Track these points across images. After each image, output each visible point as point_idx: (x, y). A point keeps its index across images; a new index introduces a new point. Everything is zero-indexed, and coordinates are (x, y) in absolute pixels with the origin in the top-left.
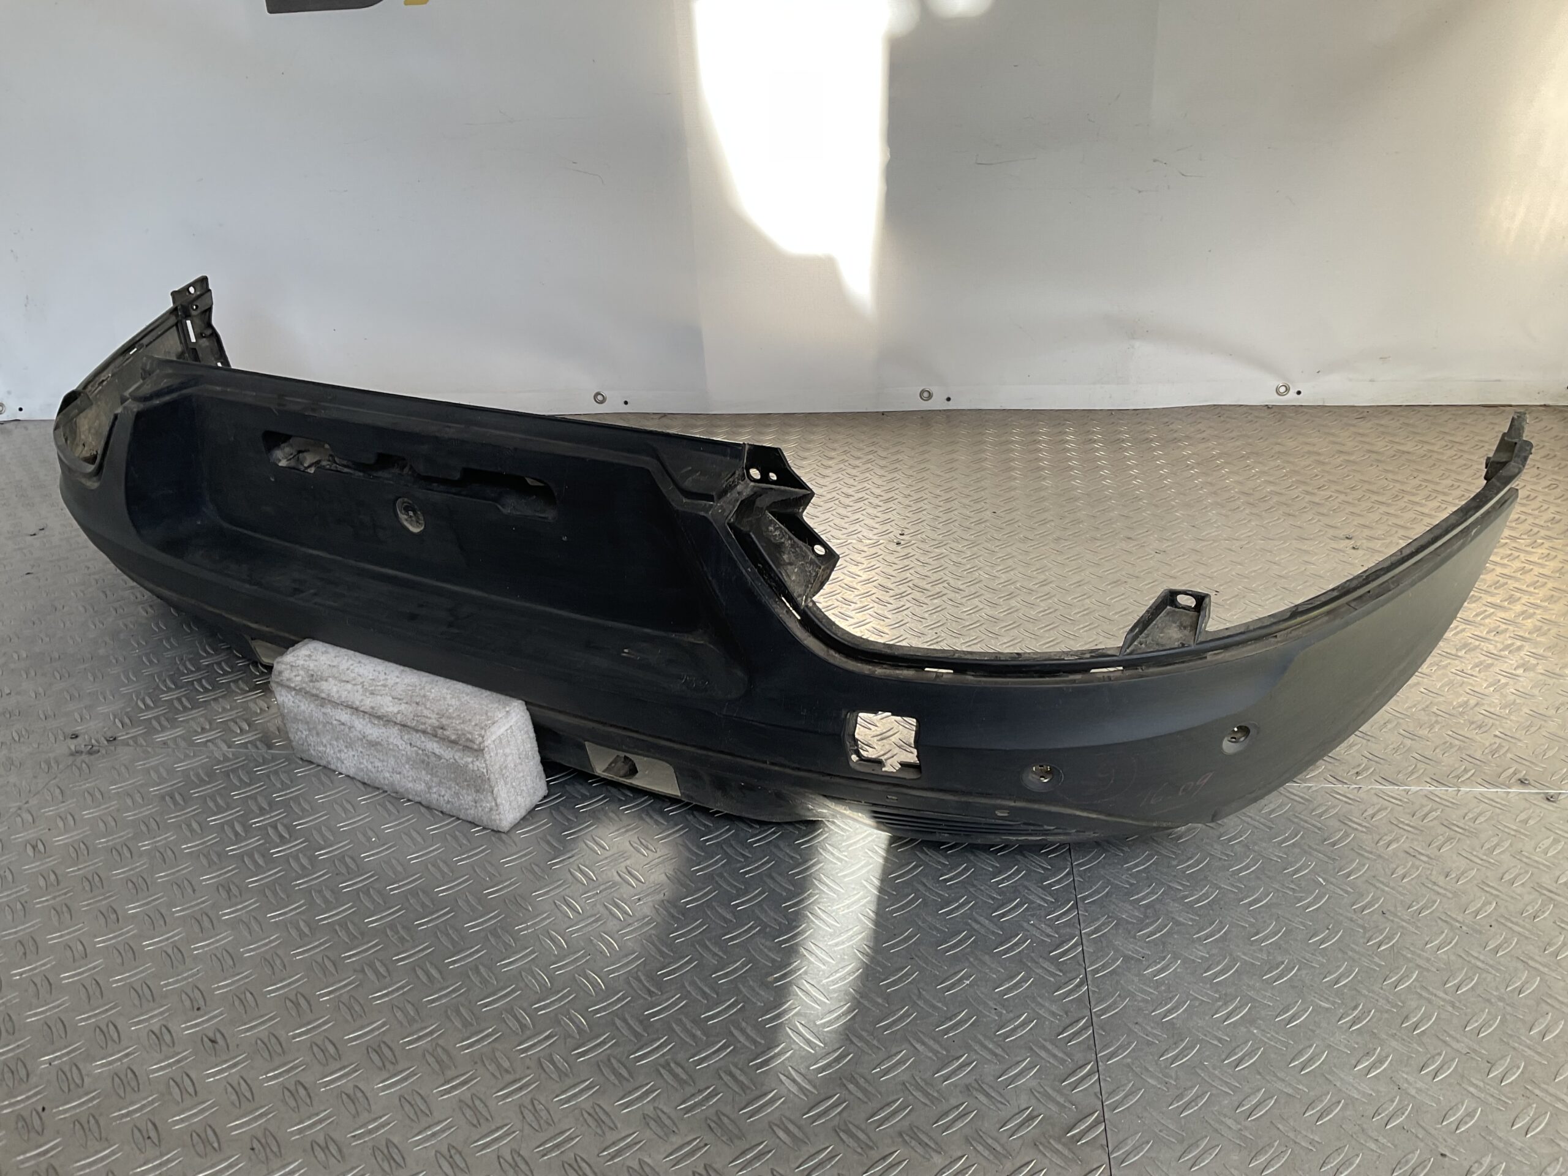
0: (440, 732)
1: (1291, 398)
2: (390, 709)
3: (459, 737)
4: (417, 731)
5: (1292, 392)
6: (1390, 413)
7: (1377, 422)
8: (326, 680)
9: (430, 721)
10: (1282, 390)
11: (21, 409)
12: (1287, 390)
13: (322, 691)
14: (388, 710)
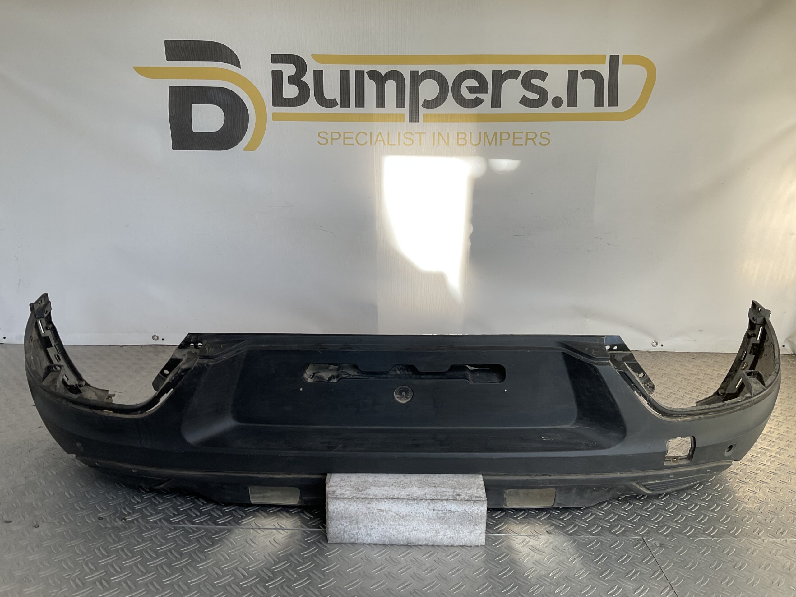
0: (458, 497)
1: (658, 348)
2: (419, 493)
3: (471, 497)
4: (442, 500)
5: (659, 346)
6: (706, 356)
7: (703, 360)
8: (370, 488)
9: (448, 494)
10: (655, 344)
11: (5, 338)
12: (657, 343)
13: (369, 495)
14: (418, 494)
